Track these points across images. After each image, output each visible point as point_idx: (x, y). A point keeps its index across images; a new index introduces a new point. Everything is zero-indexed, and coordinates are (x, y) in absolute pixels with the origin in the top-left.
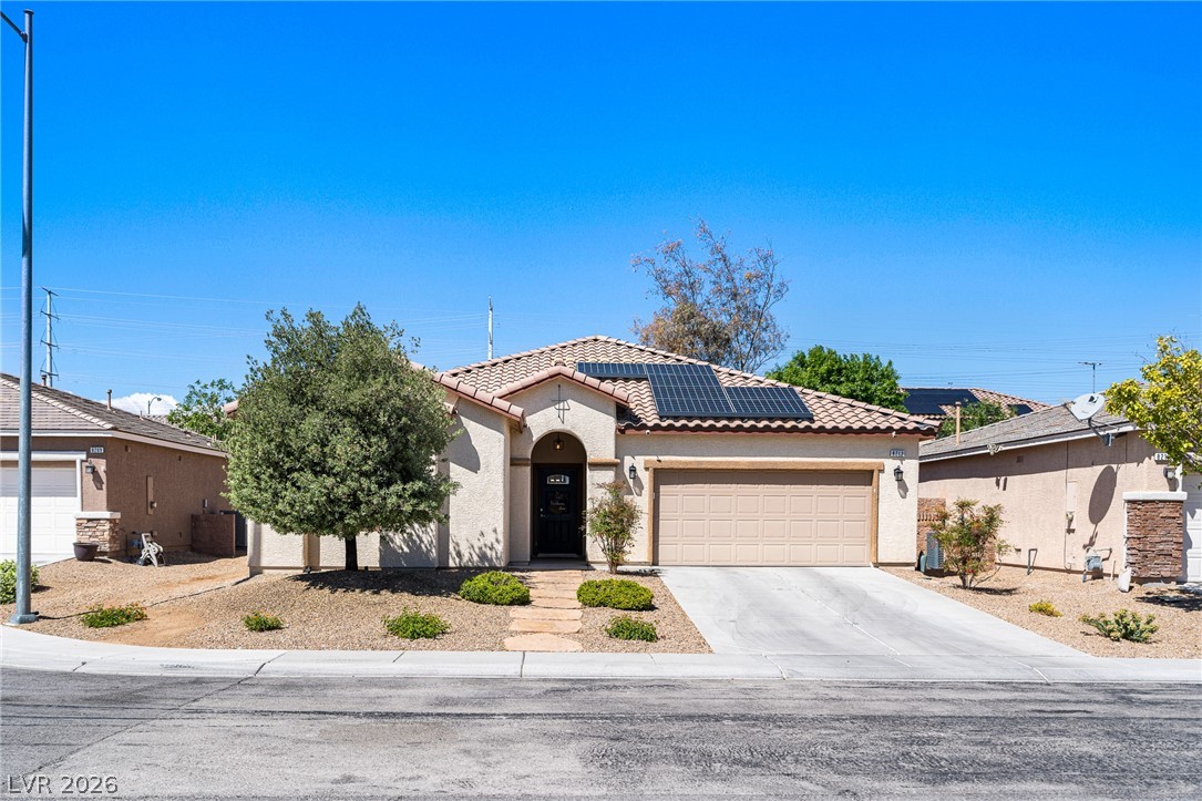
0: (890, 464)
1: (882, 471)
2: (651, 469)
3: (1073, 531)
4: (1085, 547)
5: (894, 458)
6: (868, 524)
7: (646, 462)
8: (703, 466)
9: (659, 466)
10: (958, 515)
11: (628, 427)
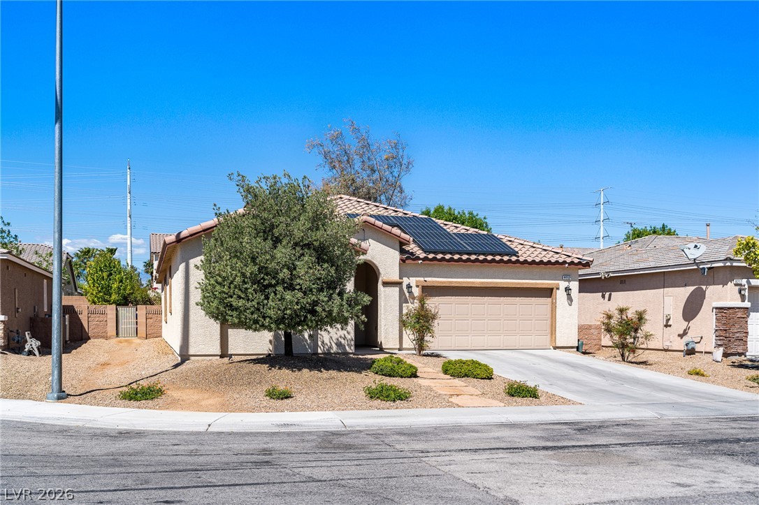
0: (563, 285)
1: (558, 289)
2: (420, 286)
3: (670, 326)
4: (679, 335)
5: (565, 281)
6: (549, 322)
7: (417, 281)
8: (453, 285)
9: (425, 284)
10: (619, 317)
11: (408, 258)
